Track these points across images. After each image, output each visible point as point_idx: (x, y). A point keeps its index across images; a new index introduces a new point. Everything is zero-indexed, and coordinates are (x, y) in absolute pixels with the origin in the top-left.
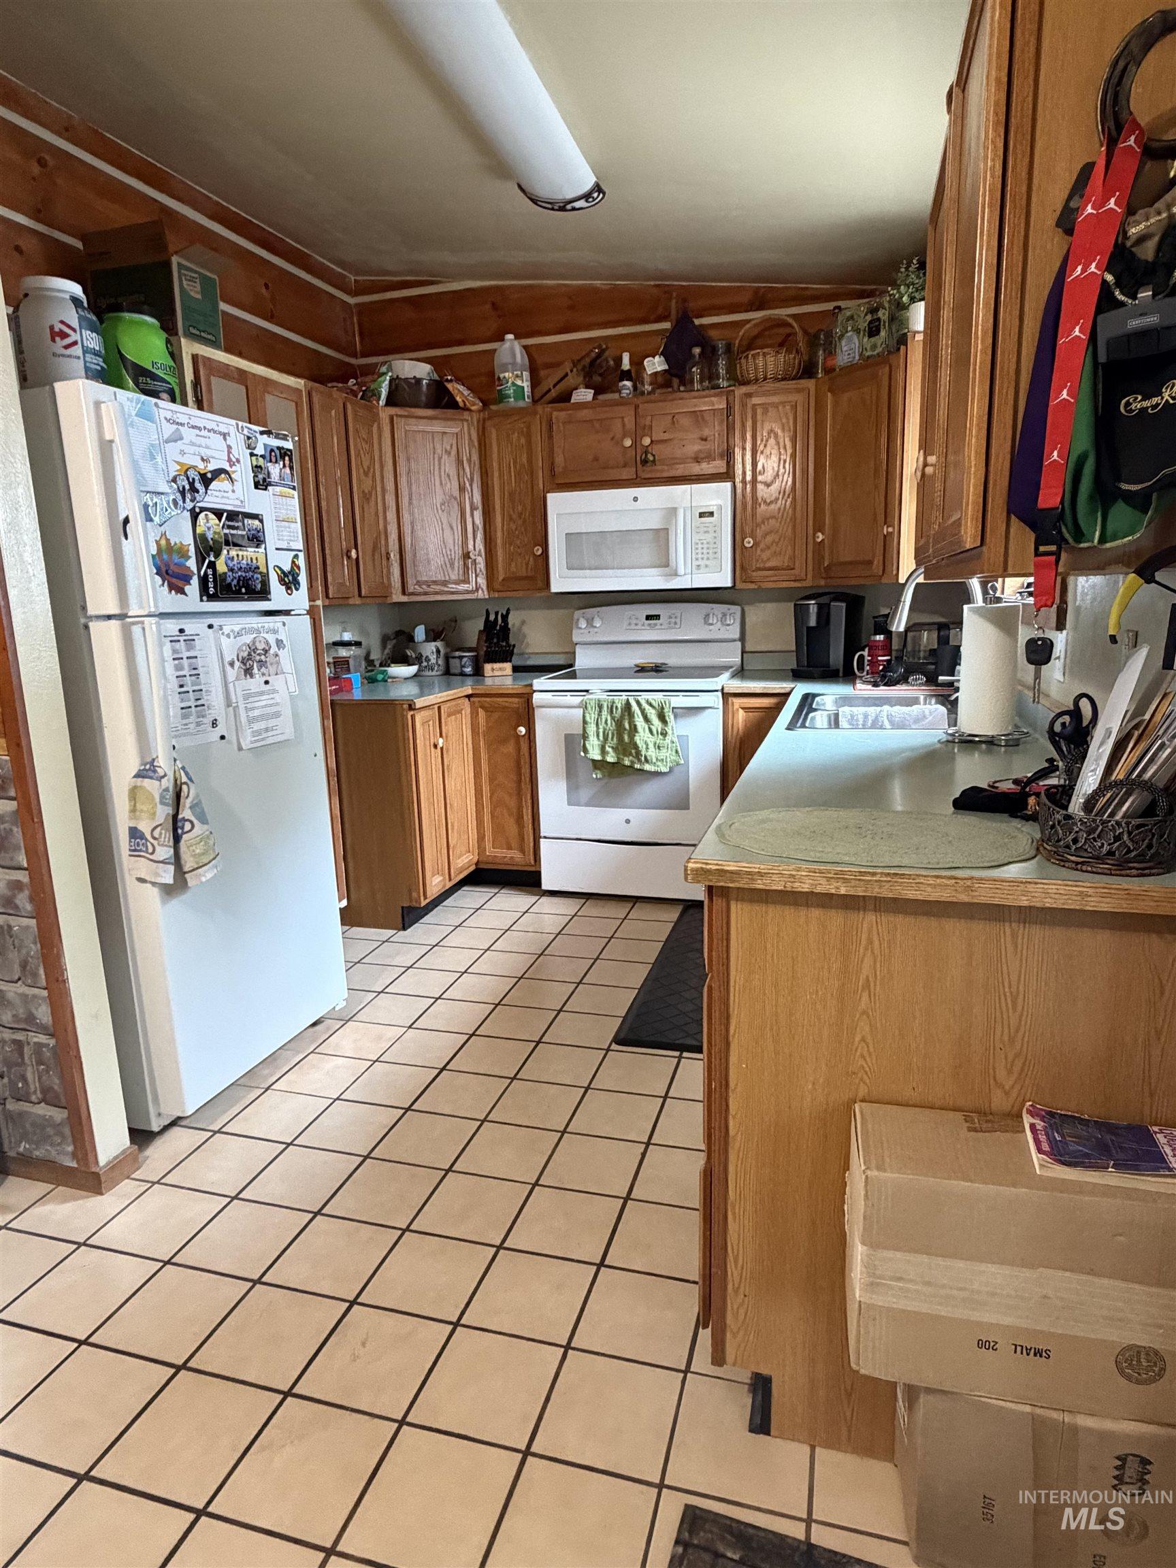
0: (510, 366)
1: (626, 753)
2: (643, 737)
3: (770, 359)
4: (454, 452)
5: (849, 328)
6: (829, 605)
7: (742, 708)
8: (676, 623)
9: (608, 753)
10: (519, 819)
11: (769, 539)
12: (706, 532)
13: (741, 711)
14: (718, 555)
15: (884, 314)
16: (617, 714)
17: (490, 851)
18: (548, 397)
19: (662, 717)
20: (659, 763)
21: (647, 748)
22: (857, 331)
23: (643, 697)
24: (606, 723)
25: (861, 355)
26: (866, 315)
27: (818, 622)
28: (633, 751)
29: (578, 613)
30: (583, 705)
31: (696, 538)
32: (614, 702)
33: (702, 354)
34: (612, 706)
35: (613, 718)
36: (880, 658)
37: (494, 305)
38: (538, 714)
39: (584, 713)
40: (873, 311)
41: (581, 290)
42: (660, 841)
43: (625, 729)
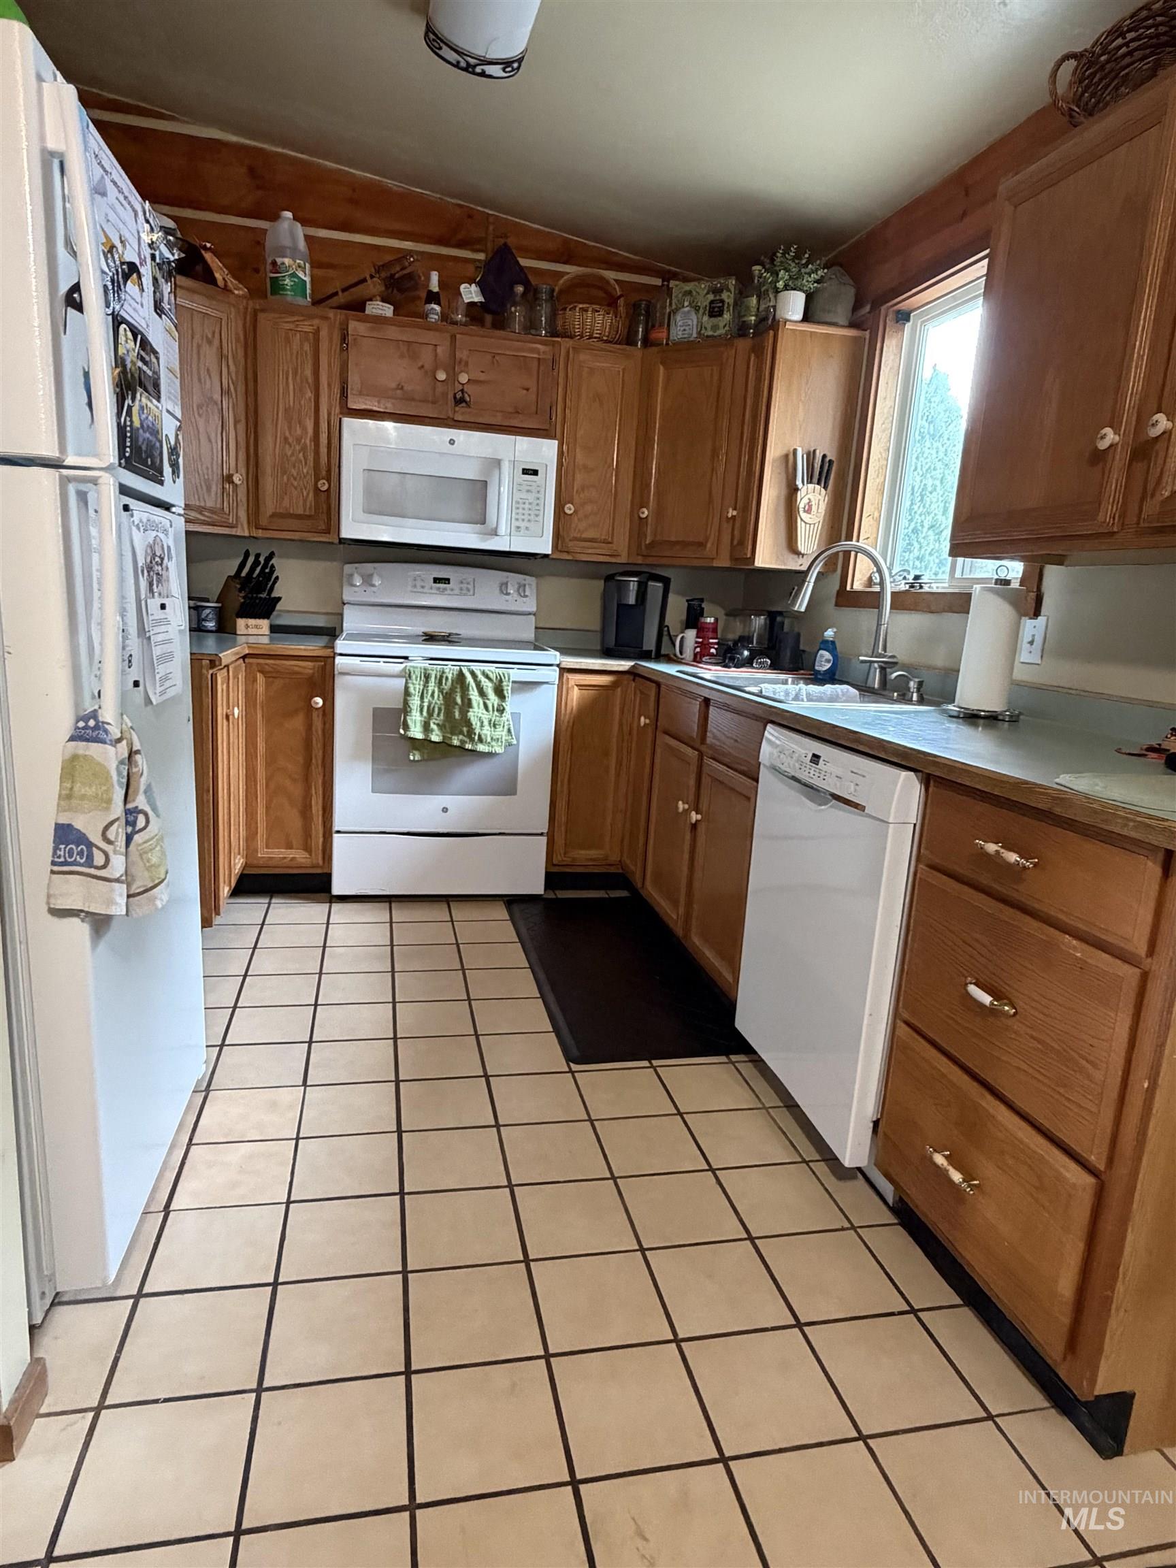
0: (288, 251)
1: (455, 731)
2: (477, 713)
3: (599, 318)
4: (216, 342)
5: (686, 304)
6: (647, 584)
7: (577, 685)
8: (468, 590)
9: (432, 730)
10: (306, 811)
11: (589, 508)
12: (528, 491)
13: (576, 688)
14: (540, 518)
15: (729, 297)
16: (447, 686)
17: (263, 853)
18: (334, 301)
19: (499, 692)
20: (494, 743)
21: (482, 726)
22: (697, 309)
23: (477, 668)
24: (432, 695)
25: (699, 333)
26: (708, 293)
27: (637, 600)
28: (465, 729)
29: (348, 568)
30: (407, 675)
31: (517, 496)
32: (443, 672)
33: (524, 294)
34: (441, 677)
35: (441, 691)
36: (711, 641)
37: (252, 171)
38: (339, 681)
39: (407, 683)
40: (717, 291)
41: (369, 186)
42: (480, 831)
43: (457, 704)
